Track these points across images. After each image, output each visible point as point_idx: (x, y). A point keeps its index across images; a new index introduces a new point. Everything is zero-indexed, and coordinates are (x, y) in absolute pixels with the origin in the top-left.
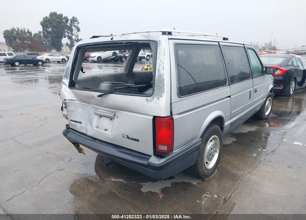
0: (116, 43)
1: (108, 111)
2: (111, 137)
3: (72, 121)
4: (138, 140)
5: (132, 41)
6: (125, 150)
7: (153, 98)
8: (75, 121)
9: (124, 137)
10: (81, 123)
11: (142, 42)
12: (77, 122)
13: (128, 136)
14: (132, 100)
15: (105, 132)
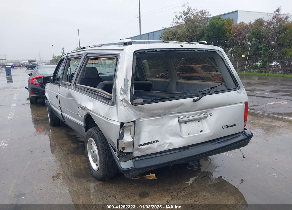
0: (185, 50)
1: (199, 113)
2: (211, 134)
3: (142, 146)
4: (235, 125)
5: (203, 50)
6: (220, 140)
7: (241, 90)
8: (148, 143)
9: (223, 128)
10: (158, 141)
11: (211, 51)
12: (151, 143)
13: (227, 126)
14: (228, 96)
15: (202, 133)
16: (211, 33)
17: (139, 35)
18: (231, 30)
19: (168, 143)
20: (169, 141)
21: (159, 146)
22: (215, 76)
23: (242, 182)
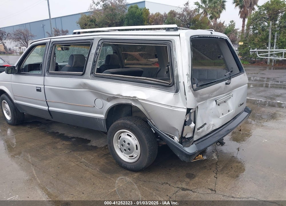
1: (226, 95)
3: (199, 129)
4: (243, 103)
8: (202, 127)
9: (239, 107)
10: (205, 124)
15: (229, 113)
16: (131, 21)
17: (49, 18)
18: (148, 19)
19: (212, 125)
20: (212, 123)
21: (208, 128)
22: (155, 63)
23: (238, 151)
